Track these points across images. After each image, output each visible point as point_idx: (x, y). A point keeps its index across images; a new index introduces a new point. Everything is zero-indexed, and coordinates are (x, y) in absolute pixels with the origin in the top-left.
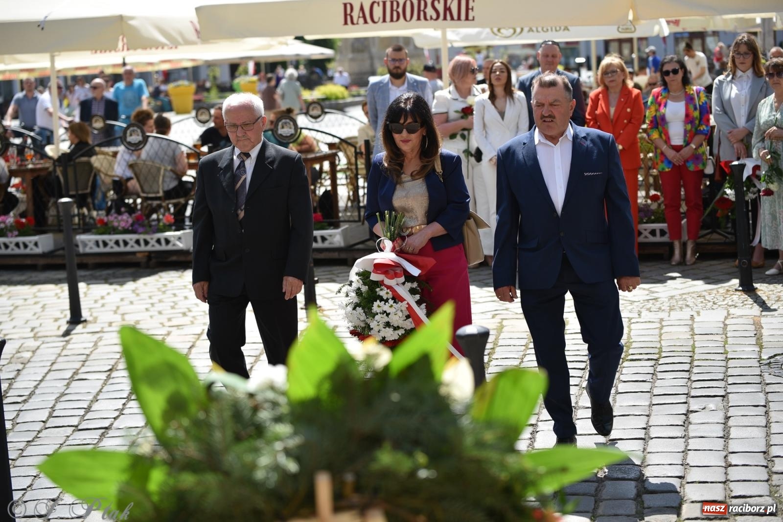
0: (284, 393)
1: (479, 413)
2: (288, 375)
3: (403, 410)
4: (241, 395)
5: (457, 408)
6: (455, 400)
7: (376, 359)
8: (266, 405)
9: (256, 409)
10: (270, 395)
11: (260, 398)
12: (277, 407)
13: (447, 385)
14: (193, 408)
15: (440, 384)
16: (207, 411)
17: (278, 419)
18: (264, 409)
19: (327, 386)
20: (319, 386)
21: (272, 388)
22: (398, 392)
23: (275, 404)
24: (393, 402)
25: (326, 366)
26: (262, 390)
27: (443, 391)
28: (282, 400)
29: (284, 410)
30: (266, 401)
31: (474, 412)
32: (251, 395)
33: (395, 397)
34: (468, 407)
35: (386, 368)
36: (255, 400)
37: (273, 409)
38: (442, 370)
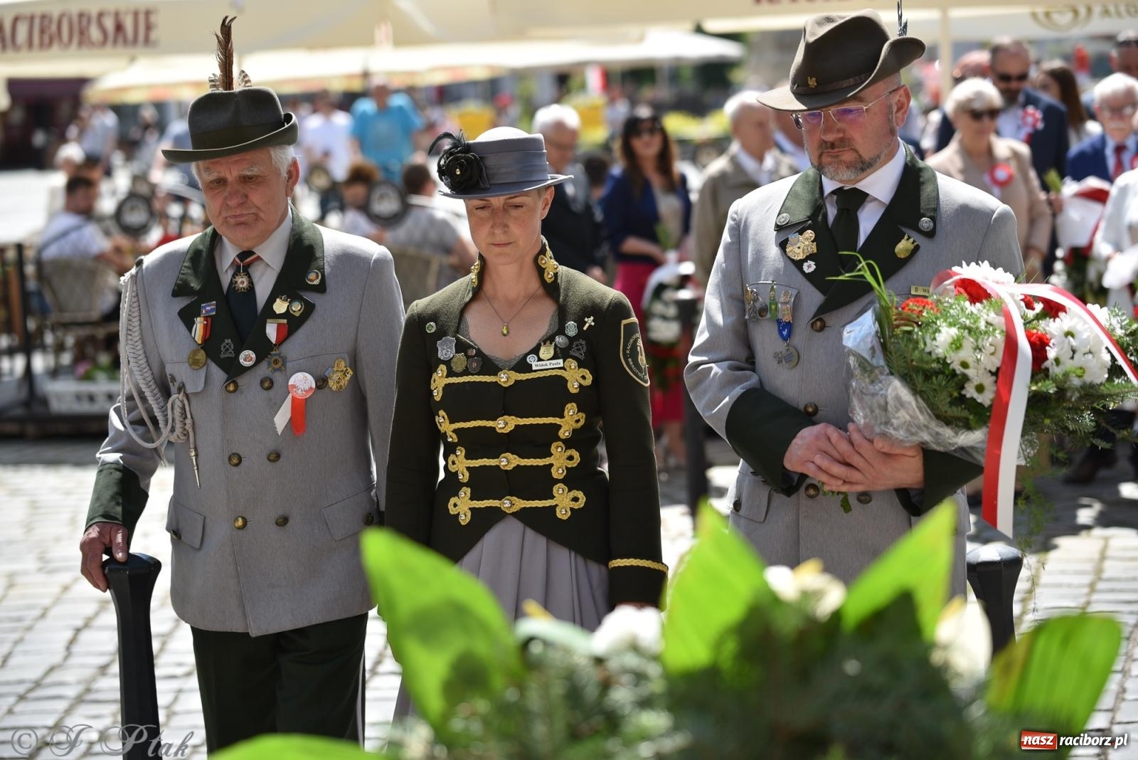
0: (656, 658)
1: (1000, 697)
2: (663, 626)
3: (865, 690)
4: (581, 661)
5: (960, 687)
6: (958, 675)
7: (819, 600)
8: (625, 679)
9: (606, 685)
10: (631, 661)
11: (613, 664)
12: (643, 682)
13: (945, 647)
14: (498, 682)
15: (932, 646)
16: (521, 687)
17: (646, 703)
18: (622, 685)
19: (731, 646)
20: (718, 645)
21: (635, 647)
22: (857, 658)
23: (639, 677)
24: (849, 676)
25: (731, 610)
26: (619, 652)
27: (937, 657)
28: (653, 670)
29: (656, 686)
30: (625, 671)
31: (991, 697)
32: (599, 661)
33: (852, 667)
34: (981, 688)
35: (837, 616)
36: (606, 670)
37: (636, 685)
38: (936, 621)
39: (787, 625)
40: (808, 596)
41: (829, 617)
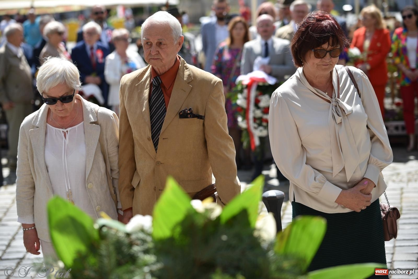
0: (149, 235)
1: (279, 248)
2: (153, 222)
3: (229, 246)
4: (121, 235)
5: (264, 245)
6: (264, 241)
7: (212, 212)
8: (139, 242)
9: (131, 244)
10: (141, 235)
11: (133, 237)
12: (145, 244)
13: (259, 230)
15: (254, 229)
17: (146, 252)
18: (137, 245)
19: (178, 230)
20: (173, 229)
21: (142, 230)
22: (226, 234)
23: (144, 242)
24: (223, 241)
25: (179, 216)
26: (136, 232)
27: (256, 234)
28: (149, 239)
29: (150, 245)
30: (138, 239)
31: (276, 248)
32: (128, 235)
33: (224, 238)
34: (272, 245)
35: (219, 218)
36: (131, 239)
37: (143, 245)
38: (256, 219)
39: (200, 222)
40: (208, 211)
41: (215, 219)
